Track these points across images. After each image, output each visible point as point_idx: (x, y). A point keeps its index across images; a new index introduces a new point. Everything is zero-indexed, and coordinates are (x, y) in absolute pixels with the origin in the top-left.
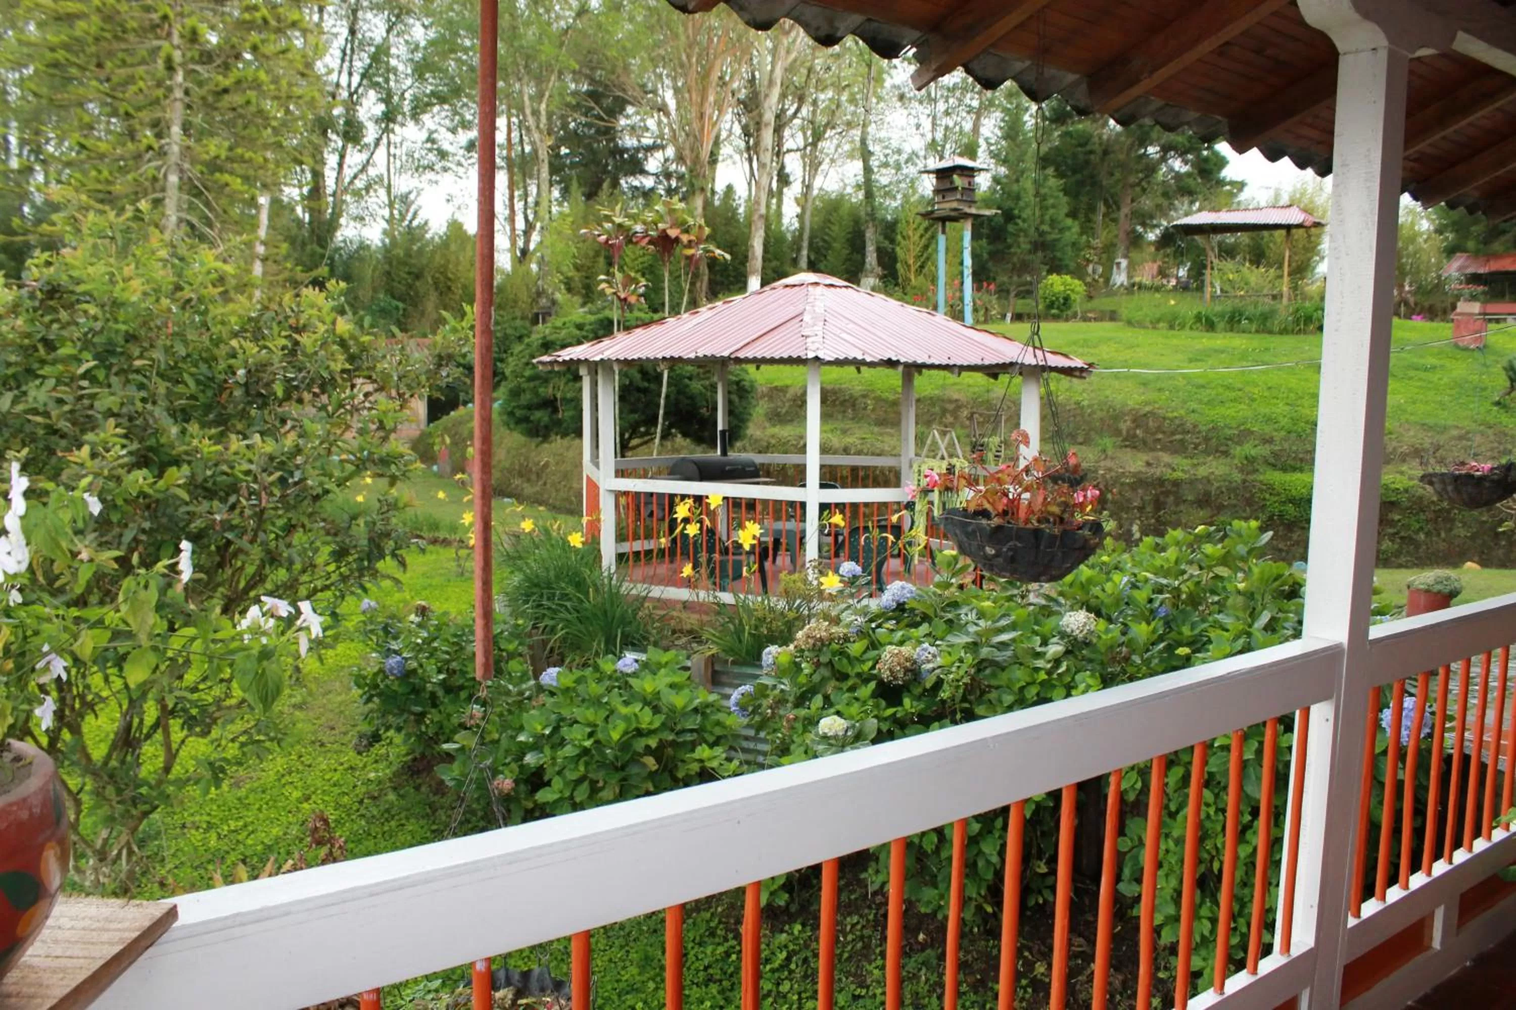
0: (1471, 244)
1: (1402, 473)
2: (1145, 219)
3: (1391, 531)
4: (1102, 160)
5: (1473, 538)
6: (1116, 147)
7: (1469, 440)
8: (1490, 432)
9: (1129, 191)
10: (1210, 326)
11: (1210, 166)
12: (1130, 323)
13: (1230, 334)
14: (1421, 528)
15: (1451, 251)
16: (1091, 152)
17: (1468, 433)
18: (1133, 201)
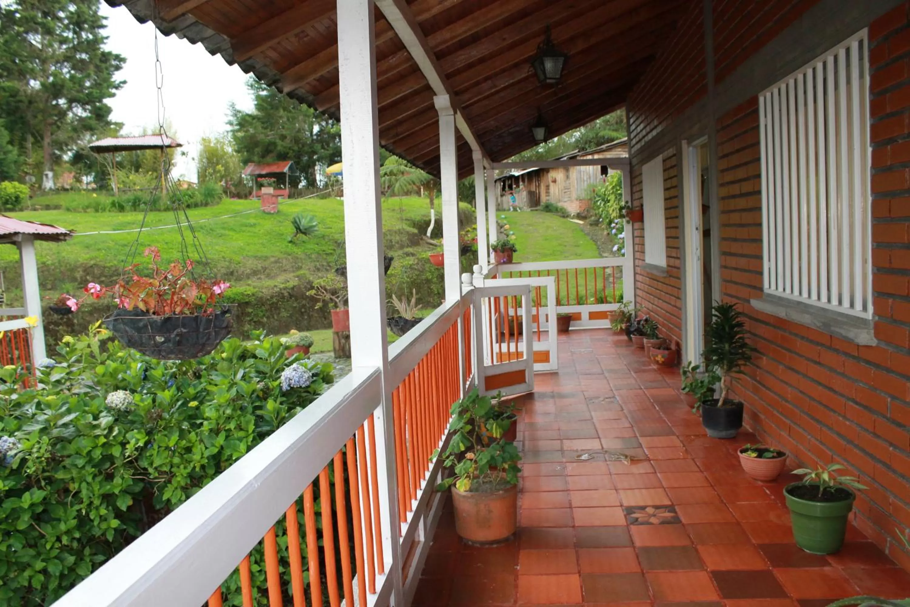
0: (256, 158)
1: (249, 285)
2: (61, 145)
3: (249, 319)
4: (28, 107)
5: (291, 316)
6: (38, 99)
7: (279, 263)
8: (290, 257)
9: (49, 128)
10: (121, 208)
11: (101, 113)
12: (68, 210)
13: (134, 213)
14: (264, 315)
15: (246, 162)
16: (21, 101)
17: (279, 259)
18: (52, 134)
